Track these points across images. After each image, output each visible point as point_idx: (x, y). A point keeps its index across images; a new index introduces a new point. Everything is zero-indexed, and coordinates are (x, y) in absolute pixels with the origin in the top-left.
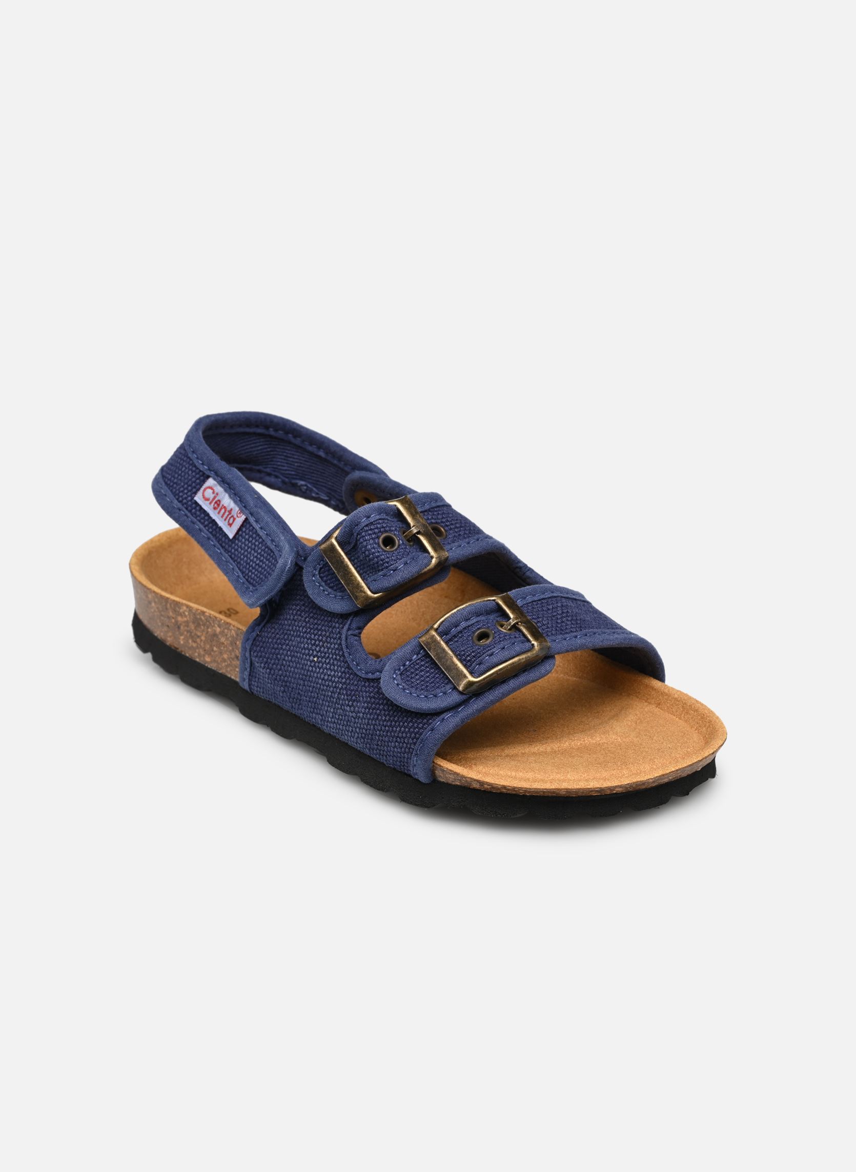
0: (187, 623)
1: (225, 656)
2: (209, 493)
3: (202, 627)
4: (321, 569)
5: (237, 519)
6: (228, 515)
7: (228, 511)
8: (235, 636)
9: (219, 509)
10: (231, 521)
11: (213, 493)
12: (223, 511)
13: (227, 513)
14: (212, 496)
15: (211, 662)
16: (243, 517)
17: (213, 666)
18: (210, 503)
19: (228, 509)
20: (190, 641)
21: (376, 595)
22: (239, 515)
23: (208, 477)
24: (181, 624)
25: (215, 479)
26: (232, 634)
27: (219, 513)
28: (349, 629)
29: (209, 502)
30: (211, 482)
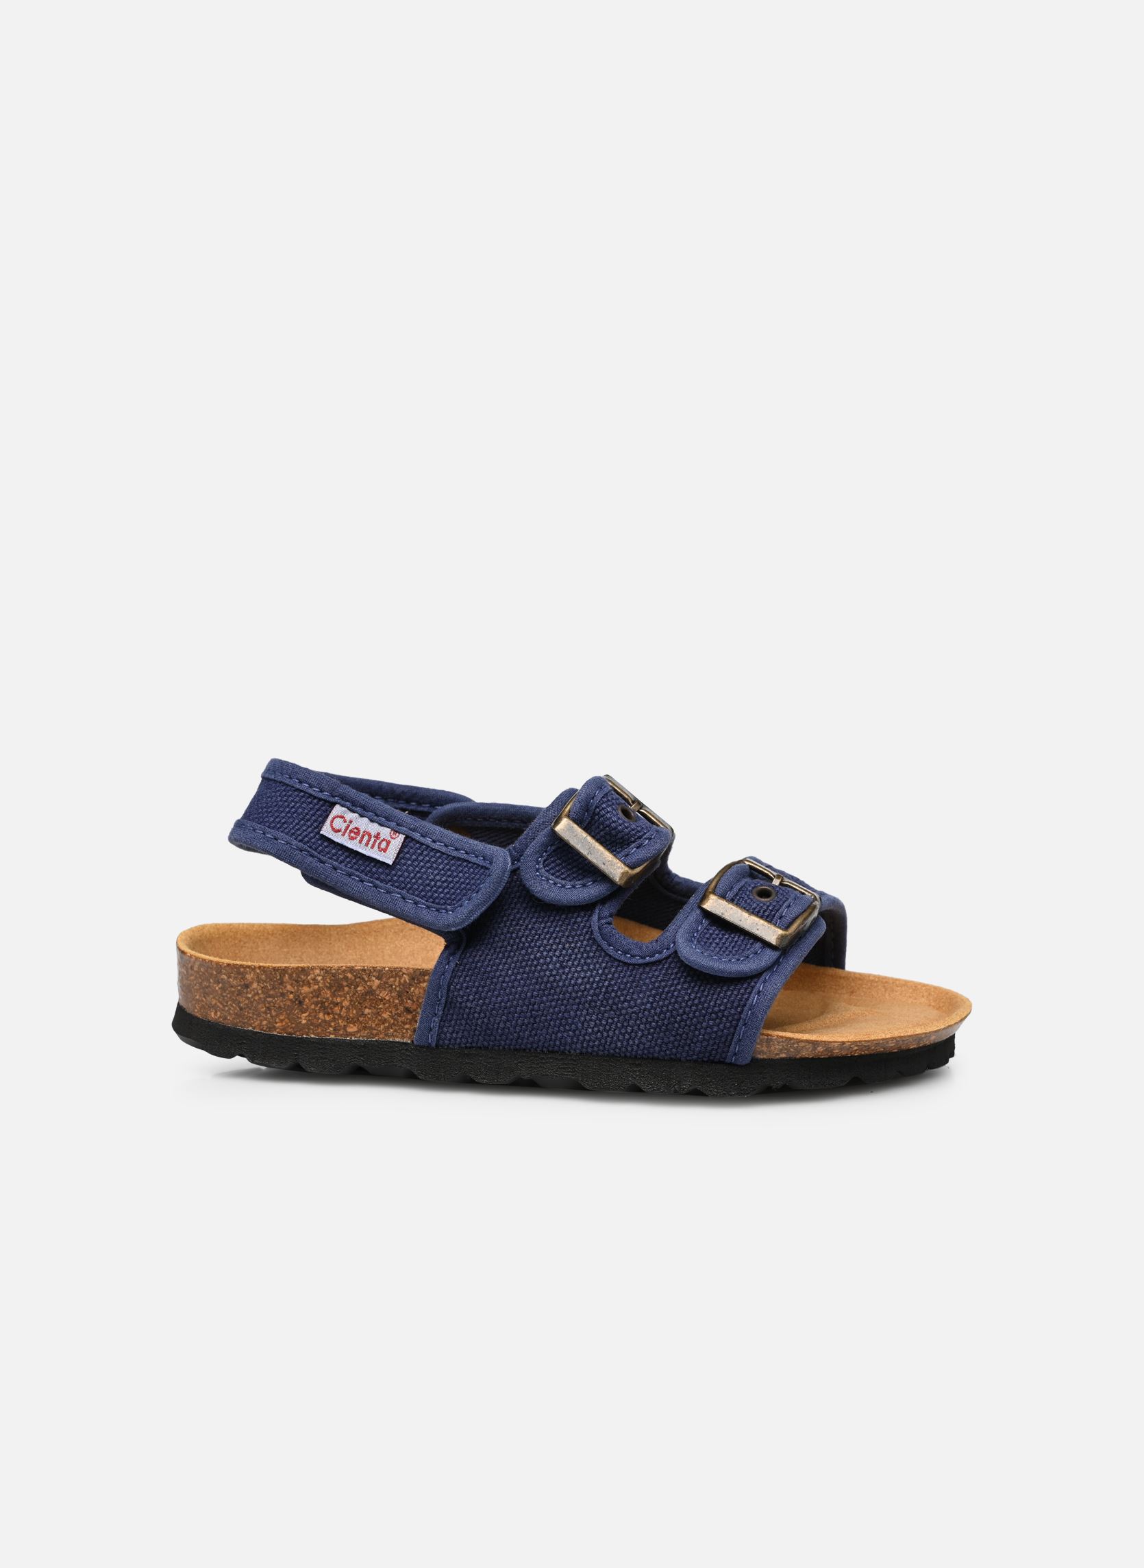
0: (317, 993)
1: (386, 1015)
2: (338, 823)
3: (346, 989)
4: (545, 861)
5: (392, 841)
6: (375, 841)
7: (375, 837)
8: (408, 981)
9: (359, 838)
10: (384, 845)
11: (345, 822)
12: (366, 838)
13: (373, 840)
14: (343, 826)
15: (359, 1031)
16: (401, 838)
17: (362, 1036)
18: (343, 835)
19: (373, 834)
20: (321, 1015)
21: (638, 870)
22: (394, 836)
23: (333, 805)
24: (304, 998)
25: (343, 806)
26: (402, 981)
27: (361, 842)
28: (600, 918)
29: (341, 833)
30: (338, 810)
